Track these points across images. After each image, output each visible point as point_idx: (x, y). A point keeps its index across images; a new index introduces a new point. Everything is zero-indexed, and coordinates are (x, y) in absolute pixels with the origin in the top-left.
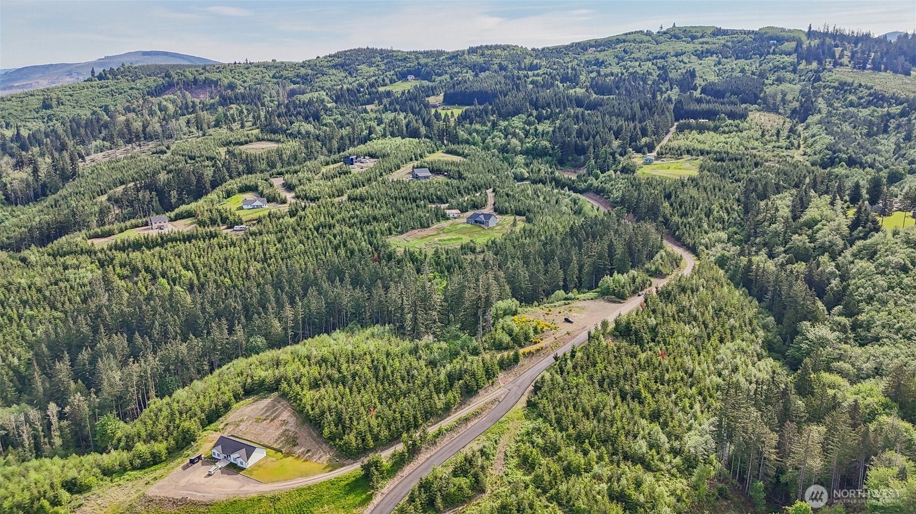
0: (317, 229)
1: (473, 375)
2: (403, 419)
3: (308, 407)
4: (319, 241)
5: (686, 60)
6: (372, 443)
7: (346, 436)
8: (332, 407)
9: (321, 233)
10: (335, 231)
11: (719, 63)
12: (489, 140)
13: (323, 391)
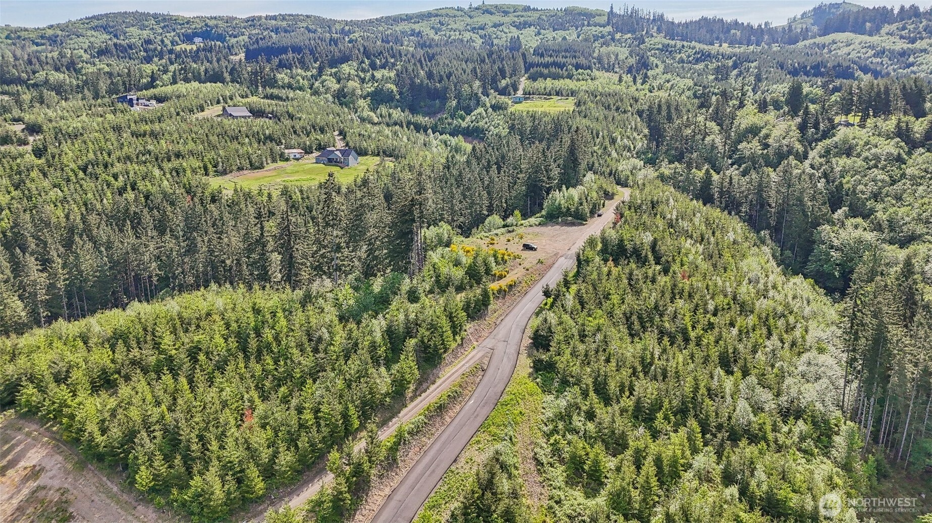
0: (84, 170)
1: (433, 327)
2: (322, 423)
3: (92, 427)
4: (89, 184)
5: (507, 30)
6: (261, 485)
7: (197, 478)
8: (154, 419)
9: (91, 174)
10: (115, 170)
11: (539, 33)
12: (317, 84)
13: (124, 390)
